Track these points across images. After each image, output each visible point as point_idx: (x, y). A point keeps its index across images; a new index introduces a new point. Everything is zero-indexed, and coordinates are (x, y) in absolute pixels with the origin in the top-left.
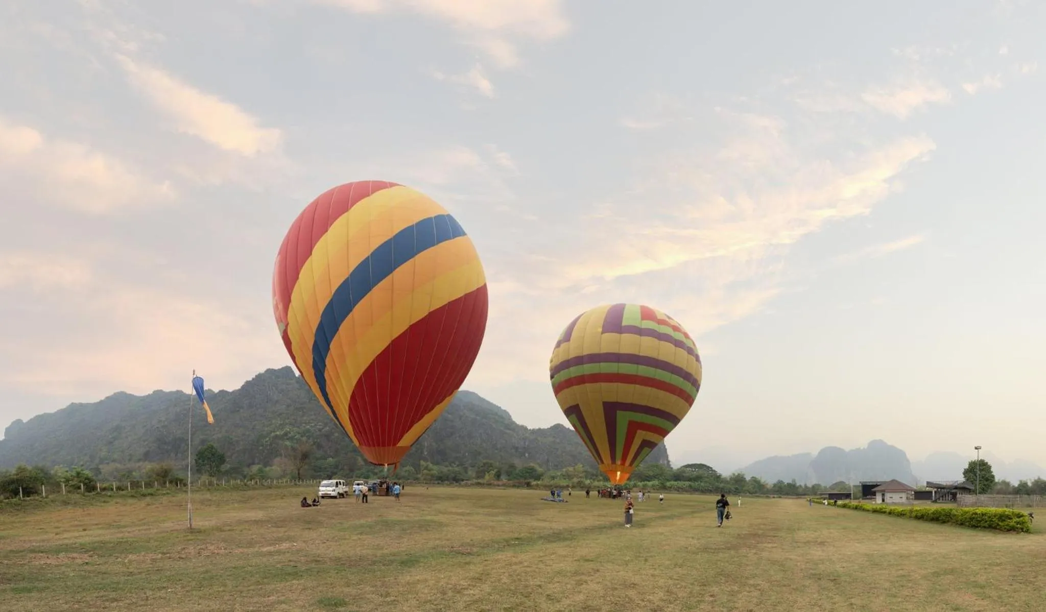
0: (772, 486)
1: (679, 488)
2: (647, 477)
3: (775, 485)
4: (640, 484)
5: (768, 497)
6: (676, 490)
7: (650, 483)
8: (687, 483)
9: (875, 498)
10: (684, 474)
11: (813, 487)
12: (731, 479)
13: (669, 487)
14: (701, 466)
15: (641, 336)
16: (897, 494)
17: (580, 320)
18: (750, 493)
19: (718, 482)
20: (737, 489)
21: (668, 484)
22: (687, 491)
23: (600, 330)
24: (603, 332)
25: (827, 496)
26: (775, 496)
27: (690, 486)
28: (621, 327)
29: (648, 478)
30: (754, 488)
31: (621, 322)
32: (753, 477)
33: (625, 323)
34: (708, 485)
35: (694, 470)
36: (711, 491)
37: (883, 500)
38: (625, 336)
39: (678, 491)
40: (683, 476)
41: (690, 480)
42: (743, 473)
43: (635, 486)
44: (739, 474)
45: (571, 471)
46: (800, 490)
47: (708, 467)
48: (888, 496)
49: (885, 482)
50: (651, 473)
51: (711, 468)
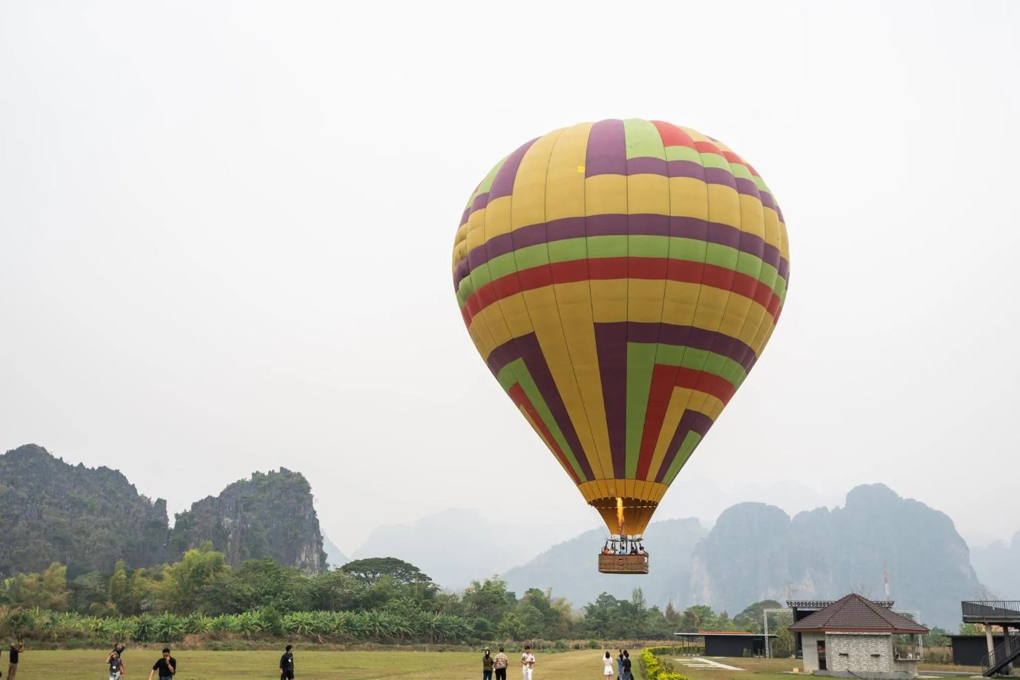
0: (586, 612)
1: (317, 630)
2: (238, 600)
3: (591, 610)
4: (209, 623)
5: (562, 648)
6: (307, 637)
7: (234, 620)
8: (340, 616)
9: (802, 658)
10: (339, 591)
11: (688, 614)
12: (468, 596)
13: (289, 630)
14: (391, 565)
15: (669, 176)
16: (862, 642)
17: (532, 147)
18: (516, 638)
19: (426, 607)
20: (481, 626)
21: (287, 621)
22: (338, 640)
23: (582, 169)
24: (588, 174)
25: (702, 644)
26: (582, 642)
27: (348, 623)
28: (626, 162)
29: (239, 605)
30: (530, 623)
31: (624, 151)
32: (531, 590)
33: (631, 153)
34: (398, 619)
35: (371, 576)
36: (406, 635)
37: (822, 664)
38: (638, 180)
39: (315, 640)
40: (336, 596)
41: (354, 605)
42: (500, 579)
43: (192, 628)
44: (488, 583)
45: (26, 586)
46: (652, 624)
47: (408, 568)
48: (834, 647)
49: (826, 606)
50: (248, 589)
51: (416, 569)
